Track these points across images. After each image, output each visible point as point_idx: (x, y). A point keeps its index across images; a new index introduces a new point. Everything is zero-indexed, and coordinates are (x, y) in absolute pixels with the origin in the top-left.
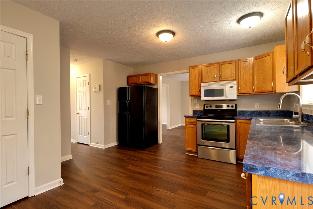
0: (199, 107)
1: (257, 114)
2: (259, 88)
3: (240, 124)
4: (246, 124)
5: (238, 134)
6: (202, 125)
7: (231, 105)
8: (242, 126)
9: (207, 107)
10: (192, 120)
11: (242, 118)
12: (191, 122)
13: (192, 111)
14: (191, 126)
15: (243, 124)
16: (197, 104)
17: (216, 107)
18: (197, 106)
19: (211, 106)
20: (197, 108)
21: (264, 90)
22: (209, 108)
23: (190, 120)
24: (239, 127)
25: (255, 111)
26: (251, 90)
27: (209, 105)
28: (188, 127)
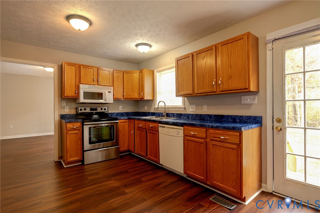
0: (68, 111)
1: (120, 115)
2: (128, 96)
3: (120, 123)
4: (124, 123)
5: (119, 132)
6: (90, 128)
7: (103, 108)
8: (121, 124)
9: (81, 110)
10: (76, 125)
11: (122, 118)
12: (76, 127)
13: (59, 115)
14: (74, 132)
15: (122, 123)
16: (66, 107)
17: (91, 110)
18: (65, 109)
19: (85, 109)
20: (67, 111)
21: (132, 97)
22: (83, 111)
23: (73, 125)
24: (120, 126)
25: (119, 113)
26: (122, 96)
27: (83, 108)
28: (70, 134)
